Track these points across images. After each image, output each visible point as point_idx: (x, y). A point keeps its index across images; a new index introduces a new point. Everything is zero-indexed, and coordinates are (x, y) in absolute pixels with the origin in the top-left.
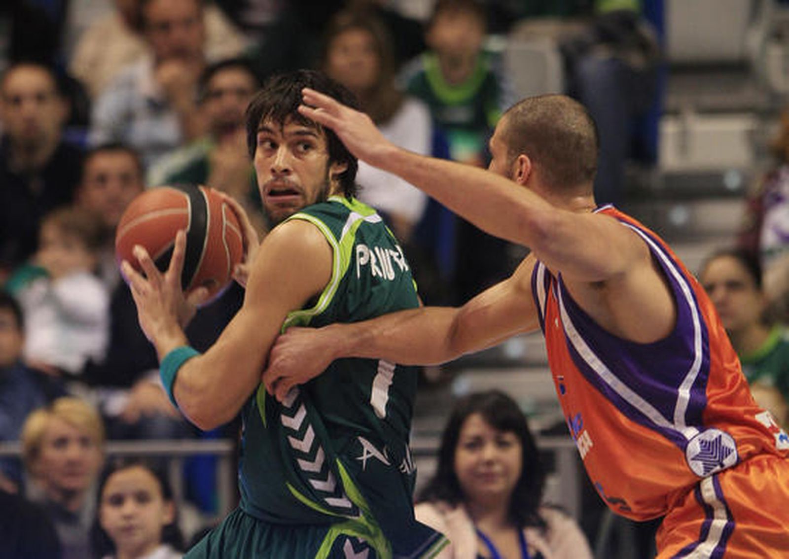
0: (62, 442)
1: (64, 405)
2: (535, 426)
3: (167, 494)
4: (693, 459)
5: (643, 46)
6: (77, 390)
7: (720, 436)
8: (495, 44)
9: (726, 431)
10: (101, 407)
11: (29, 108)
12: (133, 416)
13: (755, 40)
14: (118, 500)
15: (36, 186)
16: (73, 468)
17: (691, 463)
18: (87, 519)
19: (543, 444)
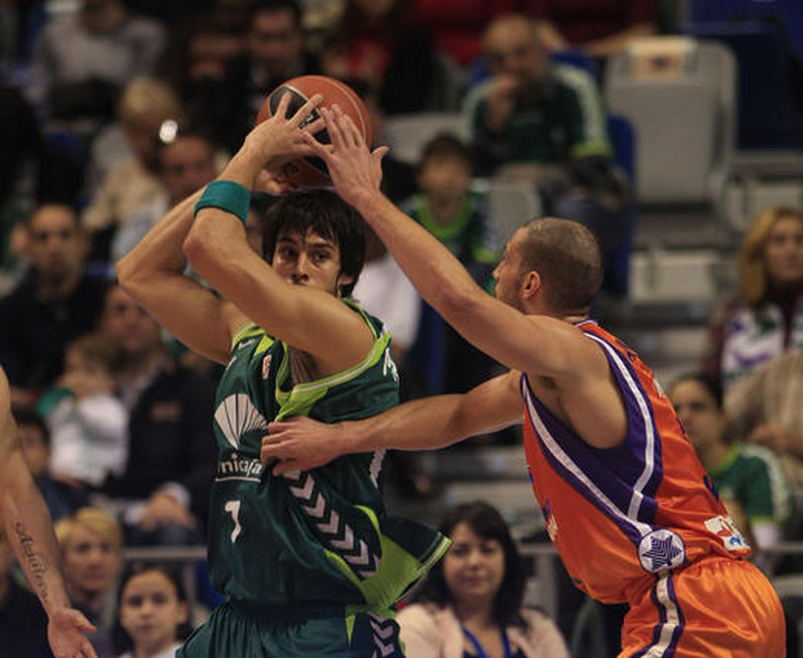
0: (84, 547)
1: (86, 515)
2: (516, 534)
3: (181, 596)
4: (644, 555)
5: (616, 189)
6: (99, 501)
7: (671, 537)
8: (480, 186)
9: (676, 533)
10: (121, 517)
11: (55, 243)
12: (150, 525)
13: (716, 183)
14: (137, 602)
15: (61, 315)
16: (94, 570)
17: (641, 558)
18: (108, 618)
19: (524, 550)
